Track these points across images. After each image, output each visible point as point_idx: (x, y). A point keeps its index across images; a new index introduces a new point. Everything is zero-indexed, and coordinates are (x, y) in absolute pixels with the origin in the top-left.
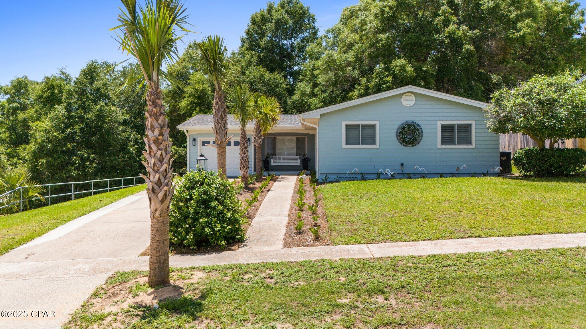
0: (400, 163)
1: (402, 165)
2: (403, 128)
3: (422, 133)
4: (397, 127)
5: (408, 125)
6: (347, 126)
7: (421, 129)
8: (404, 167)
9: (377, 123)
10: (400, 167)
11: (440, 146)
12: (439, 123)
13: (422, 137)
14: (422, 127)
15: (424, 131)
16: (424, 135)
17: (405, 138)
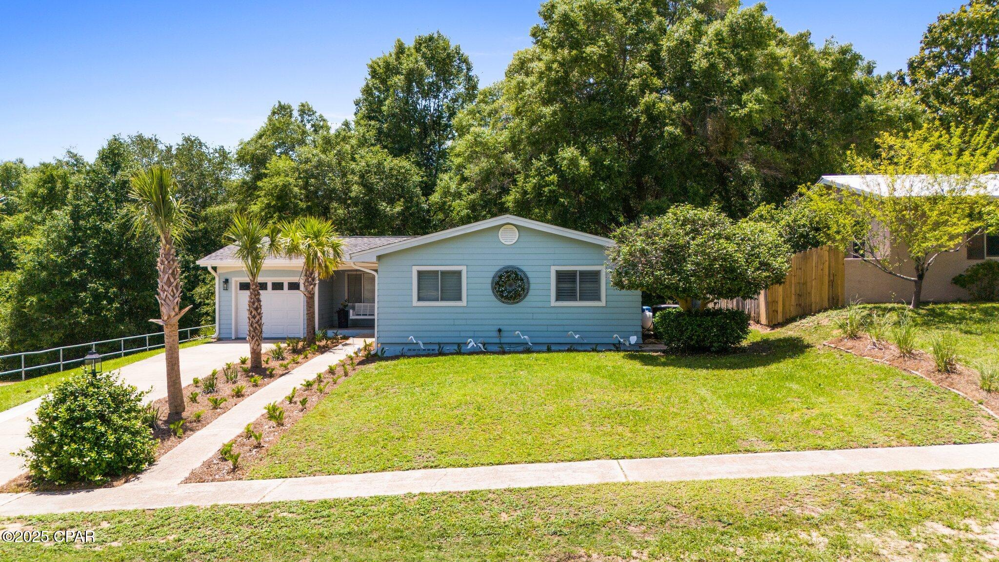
0: (496, 328)
1: (500, 331)
2: (500, 277)
3: (529, 283)
4: (492, 274)
5: (507, 272)
6: (420, 273)
7: (528, 278)
8: (503, 334)
9: (464, 269)
10: (496, 334)
11: (554, 303)
12: (553, 269)
13: (528, 289)
14: (529, 275)
15: (532, 281)
16: (532, 287)
17: (502, 291)
